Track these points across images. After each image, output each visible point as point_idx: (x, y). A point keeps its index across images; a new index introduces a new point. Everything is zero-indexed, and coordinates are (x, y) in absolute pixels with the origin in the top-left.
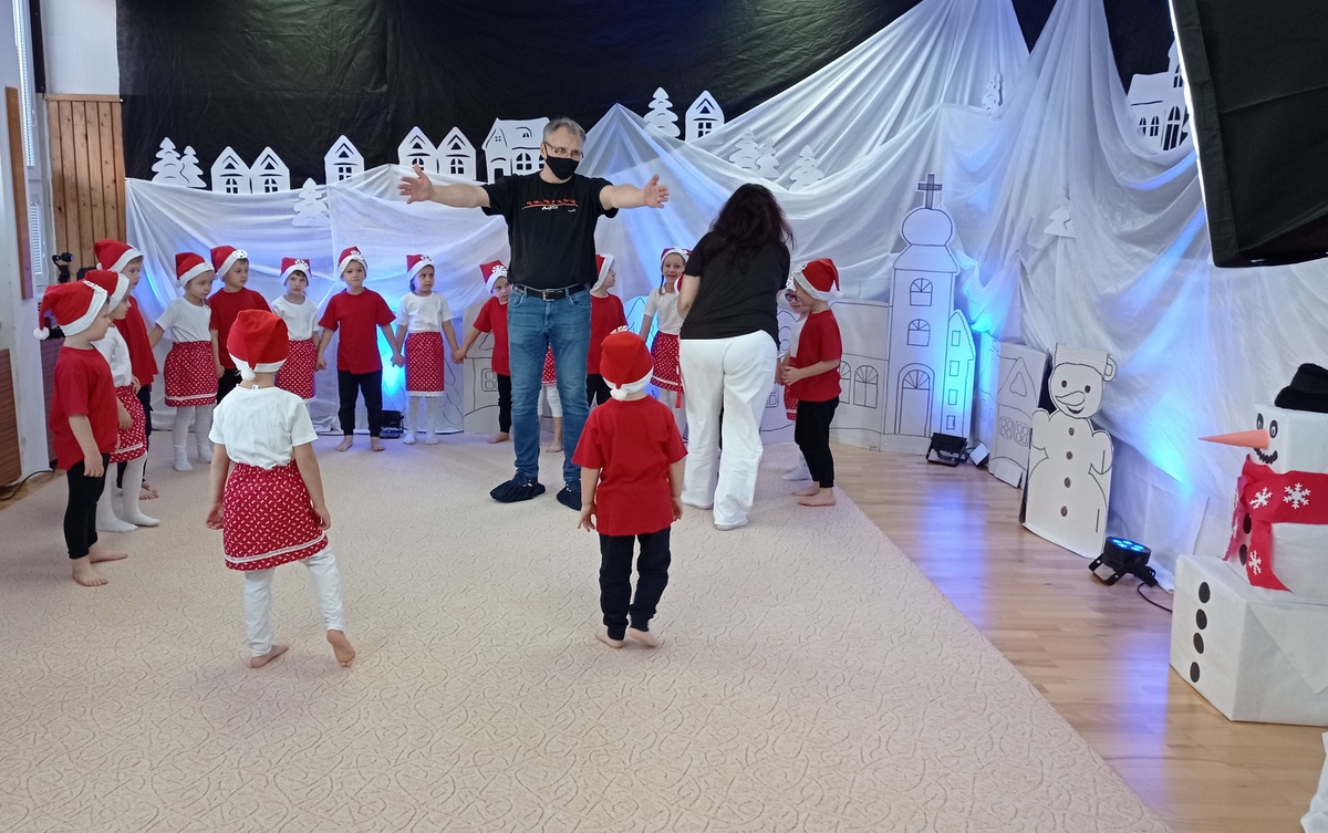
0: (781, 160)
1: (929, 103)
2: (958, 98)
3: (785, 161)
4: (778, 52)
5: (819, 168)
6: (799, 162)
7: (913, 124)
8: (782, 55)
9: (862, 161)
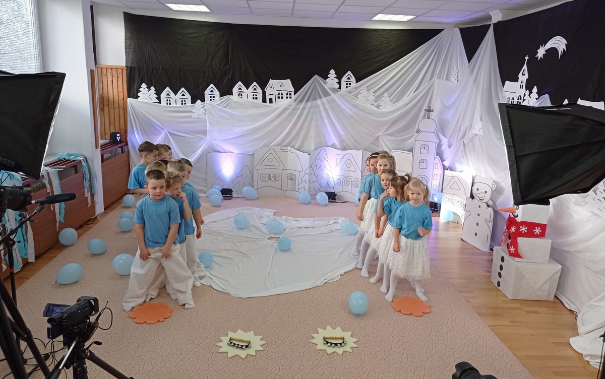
0: (376, 98)
1: (431, 78)
2: (442, 78)
3: (378, 98)
4: (377, 57)
5: (390, 101)
6: (382, 99)
7: (425, 85)
8: (378, 58)
9: (406, 99)
